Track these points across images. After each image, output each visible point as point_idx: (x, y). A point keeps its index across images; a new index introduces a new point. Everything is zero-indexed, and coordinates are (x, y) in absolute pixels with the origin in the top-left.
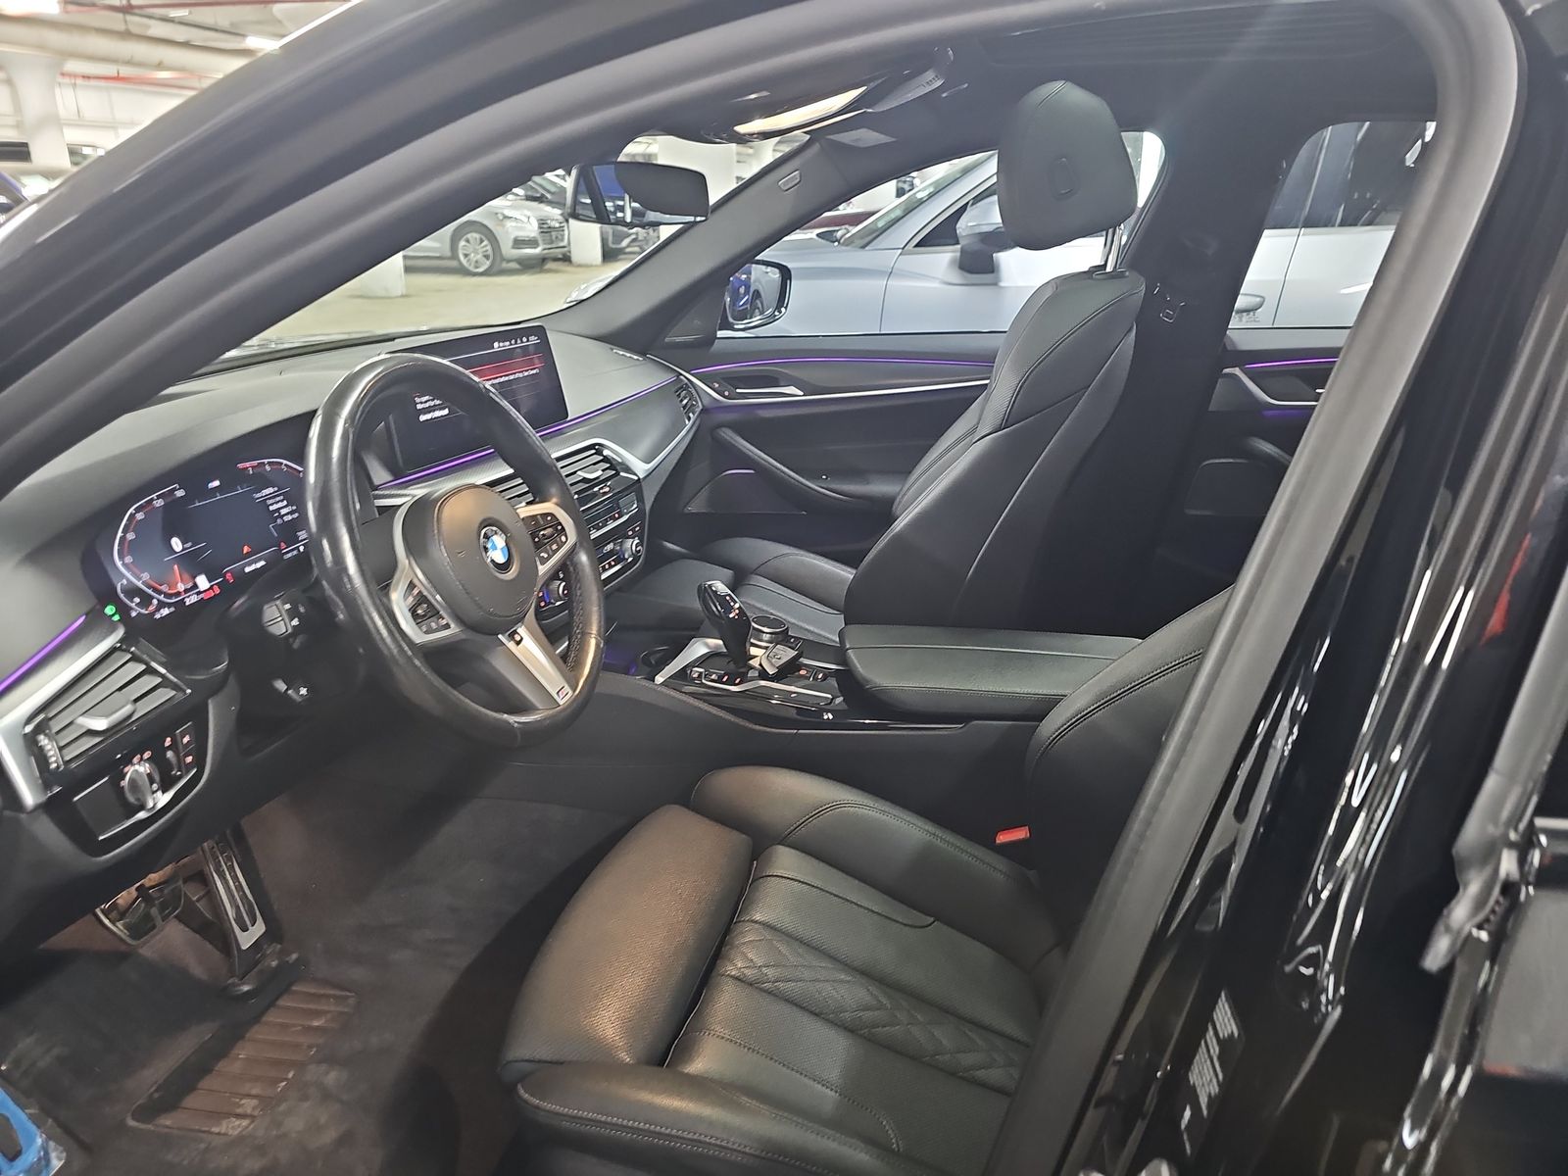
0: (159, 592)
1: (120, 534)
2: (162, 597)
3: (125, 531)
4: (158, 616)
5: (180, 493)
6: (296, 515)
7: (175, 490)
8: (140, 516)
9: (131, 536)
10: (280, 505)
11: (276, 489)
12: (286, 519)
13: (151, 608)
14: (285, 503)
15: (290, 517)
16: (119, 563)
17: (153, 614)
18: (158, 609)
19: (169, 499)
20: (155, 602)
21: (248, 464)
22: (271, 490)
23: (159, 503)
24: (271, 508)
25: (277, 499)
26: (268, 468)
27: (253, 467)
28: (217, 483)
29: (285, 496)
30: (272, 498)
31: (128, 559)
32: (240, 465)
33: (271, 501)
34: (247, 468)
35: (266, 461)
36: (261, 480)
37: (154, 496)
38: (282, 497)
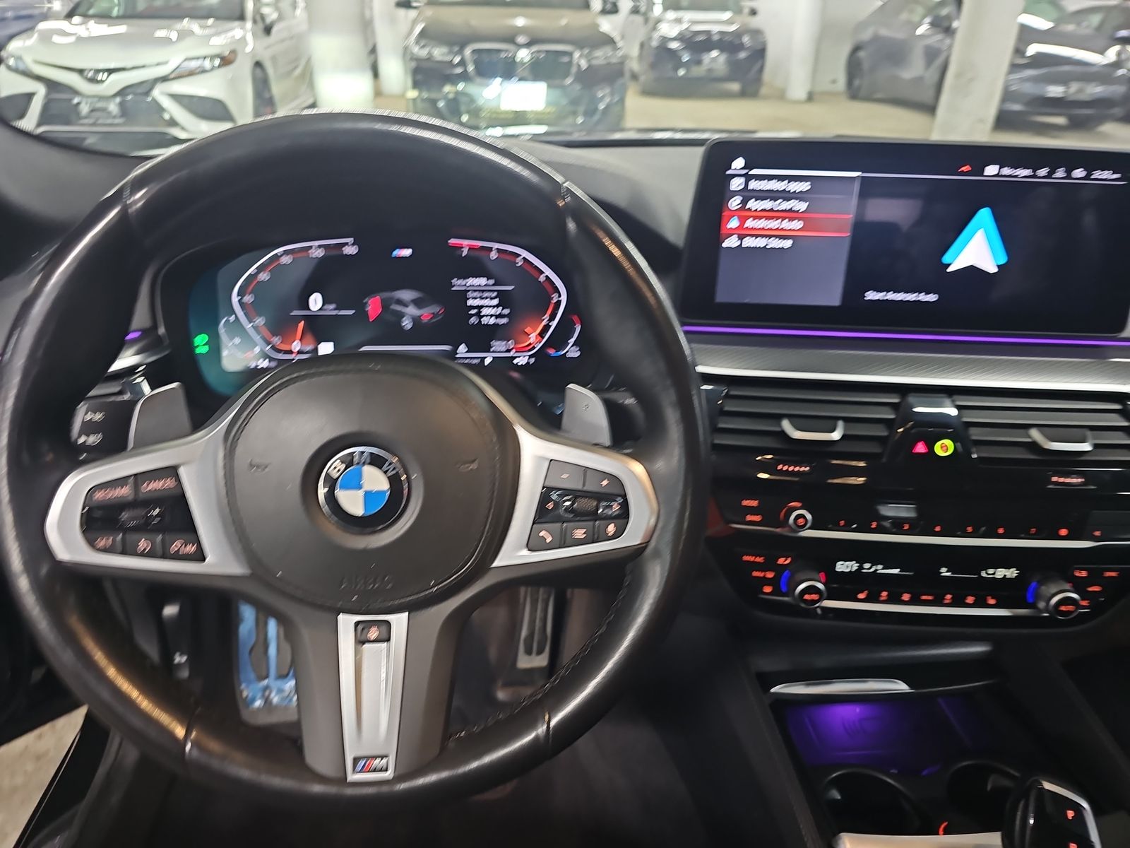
1: (252, 270)
3: (260, 269)
4: (252, 366)
5: (351, 250)
6: (504, 321)
7: (348, 244)
8: (286, 260)
9: (264, 276)
10: (486, 302)
11: (491, 282)
12: (485, 320)
13: (250, 355)
14: (496, 302)
15: (492, 321)
16: (235, 299)
17: (249, 361)
18: (256, 359)
20: (257, 350)
21: (466, 242)
22: (482, 281)
23: (320, 253)
24: (470, 302)
25: (486, 294)
26: (494, 255)
27: (471, 248)
28: (407, 252)
29: (501, 295)
30: (480, 291)
31: (248, 299)
32: (452, 241)
33: (475, 294)
34: (461, 247)
35: (496, 246)
36: (475, 266)
37: (317, 243)
38: (495, 294)
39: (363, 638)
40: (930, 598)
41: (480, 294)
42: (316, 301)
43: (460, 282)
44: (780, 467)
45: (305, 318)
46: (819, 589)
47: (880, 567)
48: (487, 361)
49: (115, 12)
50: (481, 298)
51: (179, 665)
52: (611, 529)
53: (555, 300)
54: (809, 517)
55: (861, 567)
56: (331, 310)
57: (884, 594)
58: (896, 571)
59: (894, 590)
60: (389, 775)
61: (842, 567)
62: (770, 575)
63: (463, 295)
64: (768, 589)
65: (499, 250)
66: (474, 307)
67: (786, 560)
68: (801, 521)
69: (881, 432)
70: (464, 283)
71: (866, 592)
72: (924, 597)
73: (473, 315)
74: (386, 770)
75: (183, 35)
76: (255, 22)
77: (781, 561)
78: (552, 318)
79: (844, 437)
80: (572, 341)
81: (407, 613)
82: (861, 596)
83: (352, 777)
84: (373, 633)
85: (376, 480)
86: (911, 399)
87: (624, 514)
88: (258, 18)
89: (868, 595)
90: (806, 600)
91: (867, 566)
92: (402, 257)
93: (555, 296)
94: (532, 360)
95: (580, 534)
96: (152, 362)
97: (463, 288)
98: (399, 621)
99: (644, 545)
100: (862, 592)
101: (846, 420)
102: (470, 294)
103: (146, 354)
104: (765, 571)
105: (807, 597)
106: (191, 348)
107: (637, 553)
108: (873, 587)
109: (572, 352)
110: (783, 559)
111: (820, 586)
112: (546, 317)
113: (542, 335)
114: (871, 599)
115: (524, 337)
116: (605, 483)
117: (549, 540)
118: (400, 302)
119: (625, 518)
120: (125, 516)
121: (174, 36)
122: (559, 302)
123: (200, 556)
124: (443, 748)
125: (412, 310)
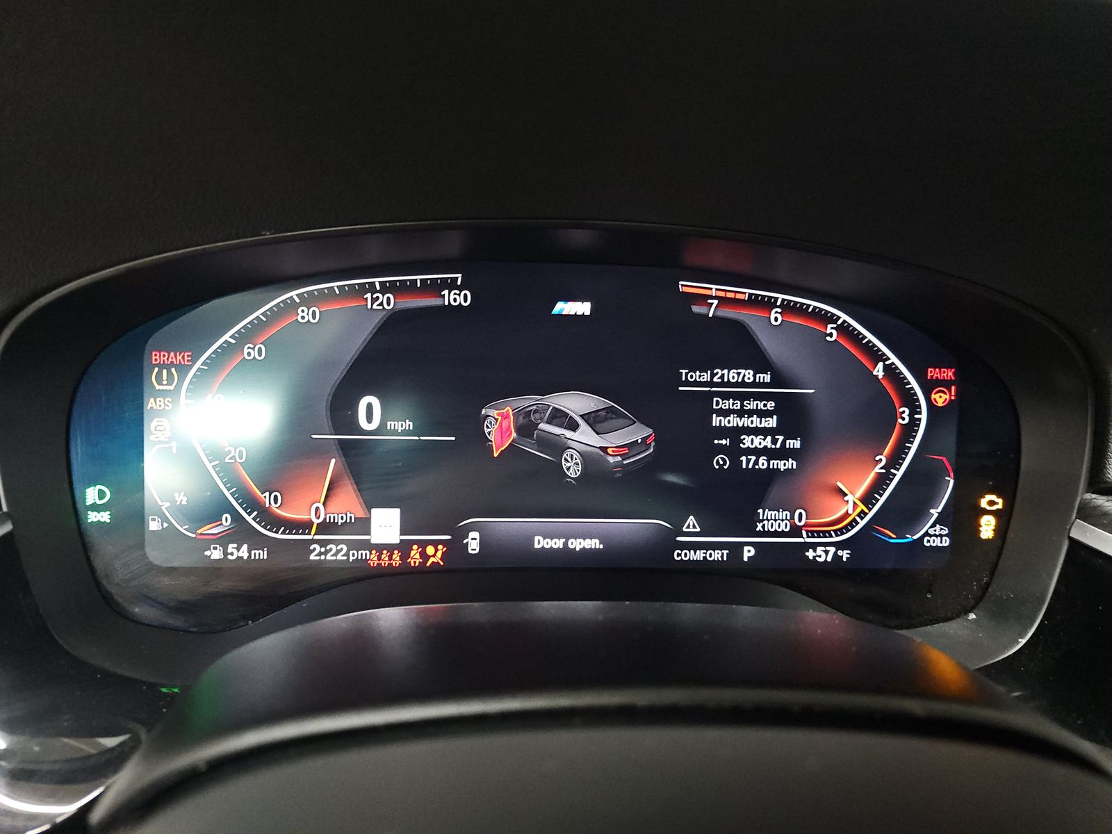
1: (228, 337)
5: (457, 298)
6: (786, 464)
9: (254, 351)
10: (753, 422)
11: (765, 377)
12: (746, 462)
14: (772, 421)
15: (762, 463)
19: (413, 302)
23: (386, 302)
25: (751, 405)
29: (785, 406)
32: (685, 286)
33: (726, 404)
35: (781, 296)
38: (771, 405)
41: (738, 405)
42: (369, 411)
43: (697, 375)
45: (344, 447)
48: (748, 553)
50: (741, 413)
53: (904, 420)
56: (402, 431)
63: (703, 402)
65: (786, 305)
66: (723, 432)
70: (706, 377)
73: (721, 449)
78: (894, 461)
80: (935, 512)
93: (904, 413)
94: (845, 554)
97: (706, 390)
102: (717, 402)
106: (75, 511)
109: (935, 535)
112: (884, 458)
113: (868, 499)
115: (835, 500)
118: (559, 417)
122: (913, 425)
125: (585, 436)
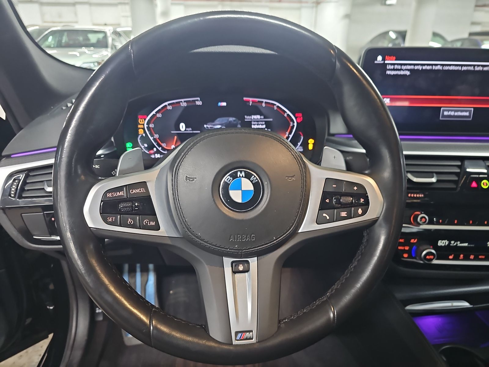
0: (160, 146)
1: (154, 112)
2: (160, 149)
3: (157, 112)
4: (153, 156)
5: (199, 103)
7: (197, 100)
8: (169, 108)
9: (159, 115)
10: (260, 127)
11: (262, 117)
13: (152, 152)
14: (264, 126)
16: (145, 126)
17: (151, 154)
18: (154, 154)
19: (190, 104)
20: (155, 149)
21: (251, 99)
22: (259, 117)
23: (185, 104)
24: (253, 127)
25: (259, 123)
26: (264, 105)
27: (253, 102)
28: (224, 104)
29: (267, 123)
30: (256, 121)
31: (152, 126)
32: (245, 99)
33: (255, 123)
34: (249, 101)
35: (264, 101)
36: (256, 110)
37: (183, 100)
38: (264, 123)
39: (236, 270)
40: (483, 257)
41: (257, 123)
42: (182, 127)
43: (248, 117)
44: (409, 195)
45: (178, 134)
46: (433, 253)
47: (459, 243)
49: (52, 46)
50: (258, 125)
51: (99, 313)
52: (360, 211)
53: (292, 125)
54: (427, 217)
55: (450, 243)
56: (189, 130)
57: (462, 256)
58: (466, 244)
59: (466, 254)
60: (254, 341)
61: (441, 243)
62: (407, 248)
64: (406, 255)
65: (266, 102)
67: (415, 240)
68: (423, 220)
69: (455, 178)
70: (250, 117)
71: (453, 255)
72: (480, 257)
74: (252, 339)
75: (82, 54)
76: (112, 48)
77: (412, 241)
78: (290, 133)
79: (438, 181)
80: (299, 144)
81: (256, 258)
82: (451, 257)
83: (235, 342)
84: (241, 268)
85: (247, 185)
86: (466, 163)
87: (367, 203)
88: (114, 47)
89: (454, 257)
90: (427, 259)
91: (452, 242)
92: (223, 106)
93: (292, 123)
95: (344, 214)
96: (108, 153)
97: (250, 120)
98: (253, 262)
99: (377, 218)
100: (451, 255)
101: (437, 173)
102: (253, 123)
103: (105, 150)
104: (404, 246)
105: (428, 257)
107: (374, 222)
108: (456, 252)
109: (300, 149)
110: (413, 240)
111: (433, 251)
112: (287, 133)
114: (456, 258)
116: (355, 188)
117: (328, 218)
119: (367, 205)
120: (121, 206)
121: (78, 55)
122: (294, 126)
123: (157, 228)
124: (279, 327)
